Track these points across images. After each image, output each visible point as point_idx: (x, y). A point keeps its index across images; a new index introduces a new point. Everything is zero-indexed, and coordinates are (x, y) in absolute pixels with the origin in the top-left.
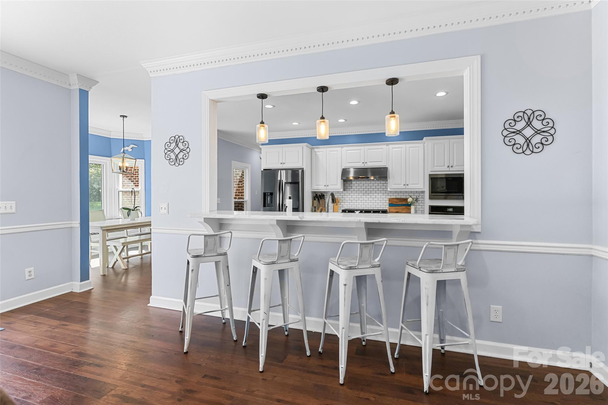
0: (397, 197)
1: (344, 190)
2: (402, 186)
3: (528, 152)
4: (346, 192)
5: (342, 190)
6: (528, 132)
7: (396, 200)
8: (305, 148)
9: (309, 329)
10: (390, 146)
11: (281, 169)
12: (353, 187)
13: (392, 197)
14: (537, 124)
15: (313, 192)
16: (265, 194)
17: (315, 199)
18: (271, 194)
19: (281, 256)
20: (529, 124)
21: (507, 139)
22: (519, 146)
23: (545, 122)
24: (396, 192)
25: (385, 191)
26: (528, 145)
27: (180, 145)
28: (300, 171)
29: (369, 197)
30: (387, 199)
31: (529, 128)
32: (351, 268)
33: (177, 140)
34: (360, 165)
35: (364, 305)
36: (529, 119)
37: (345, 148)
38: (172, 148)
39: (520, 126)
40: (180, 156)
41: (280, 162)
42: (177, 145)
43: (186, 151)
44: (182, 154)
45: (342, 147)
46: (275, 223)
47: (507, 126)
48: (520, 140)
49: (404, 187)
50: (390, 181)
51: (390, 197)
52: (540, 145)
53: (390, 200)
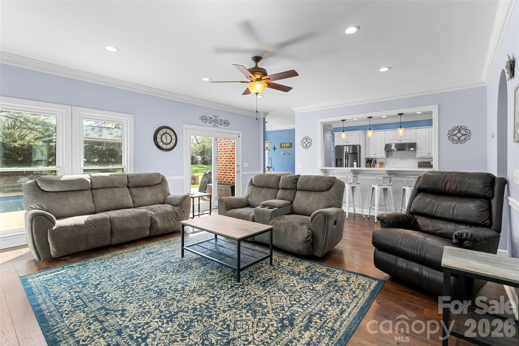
0: (424, 161)
1: (387, 157)
2: (426, 154)
3: (459, 143)
4: (388, 158)
5: (385, 157)
6: (459, 135)
7: (423, 163)
8: (361, 133)
9: (364, 214)
10: (418, 129)
11: (346, 146)
12: (393, 155)
13: (420, 161)
14: (463, 132)
15: (366, 159)
16: (337, 160)
17: (367, 163)
18: (341, 160)
19: (353, 182)
20: (459, 131)
21: (450, 138)
22: (455, 141)
23: (466, 131)
24: (423, 158)
25: (414, 157)
26: (459, 140)
27: (308, 140)
28: (358, 146)
29: (405, 161)
30: (417, 163)
31: (459, 134)
32: (379, 185)
33: (307, 139)
34: (398, 142)
35: (387, 202)
36: (459, 129)
37: (387, 132)
38: (304, 141)
39: (456, 132)
40: (308, 145)
41: (346, 141)
42: (306, 140)
43: (310, 143)
44: (309, 144)
45: (385, 131)
46: (350, 171)
47: (450, 132)
48: (455, 138)
49: (428, 155)
50: (418, 151)
51: (419, 161)
52: (464, 140)
53: (419, 163)
